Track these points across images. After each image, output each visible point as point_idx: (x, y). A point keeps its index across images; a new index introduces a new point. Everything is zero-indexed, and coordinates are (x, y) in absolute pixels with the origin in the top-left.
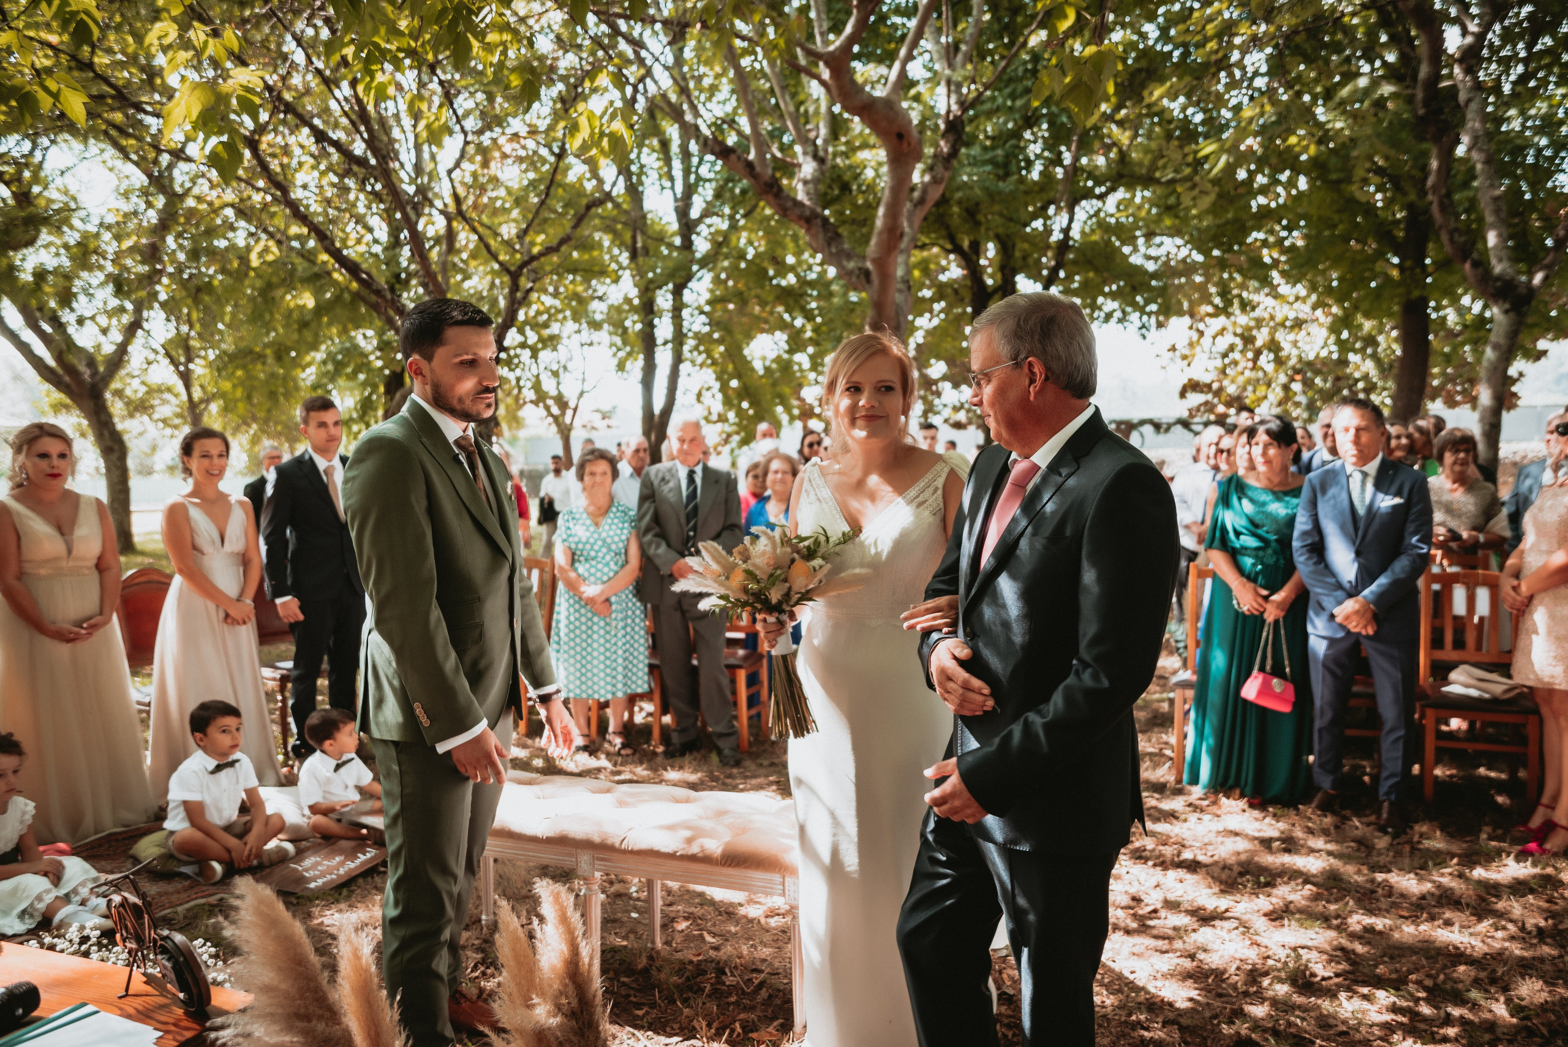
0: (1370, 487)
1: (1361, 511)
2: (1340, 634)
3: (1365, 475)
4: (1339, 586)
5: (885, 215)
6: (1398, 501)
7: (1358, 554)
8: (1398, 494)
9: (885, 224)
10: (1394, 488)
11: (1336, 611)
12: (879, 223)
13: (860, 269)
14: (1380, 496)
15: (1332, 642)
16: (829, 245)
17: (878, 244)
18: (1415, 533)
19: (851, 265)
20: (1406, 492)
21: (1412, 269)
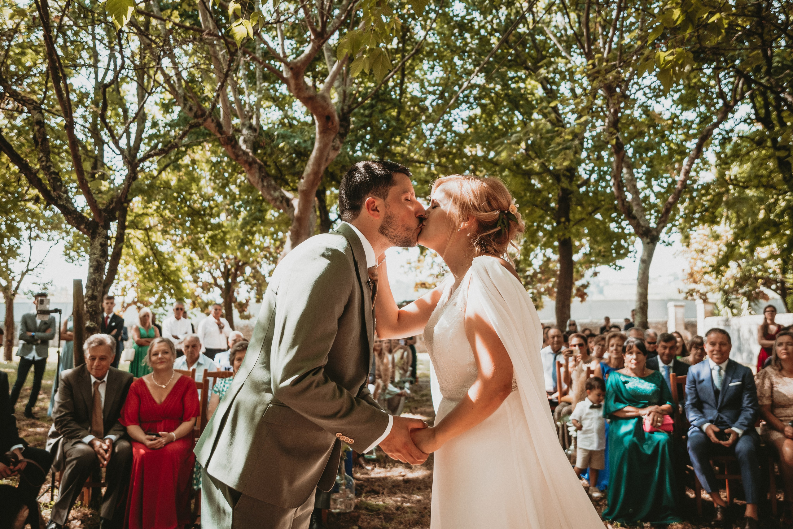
21: (564, 223)
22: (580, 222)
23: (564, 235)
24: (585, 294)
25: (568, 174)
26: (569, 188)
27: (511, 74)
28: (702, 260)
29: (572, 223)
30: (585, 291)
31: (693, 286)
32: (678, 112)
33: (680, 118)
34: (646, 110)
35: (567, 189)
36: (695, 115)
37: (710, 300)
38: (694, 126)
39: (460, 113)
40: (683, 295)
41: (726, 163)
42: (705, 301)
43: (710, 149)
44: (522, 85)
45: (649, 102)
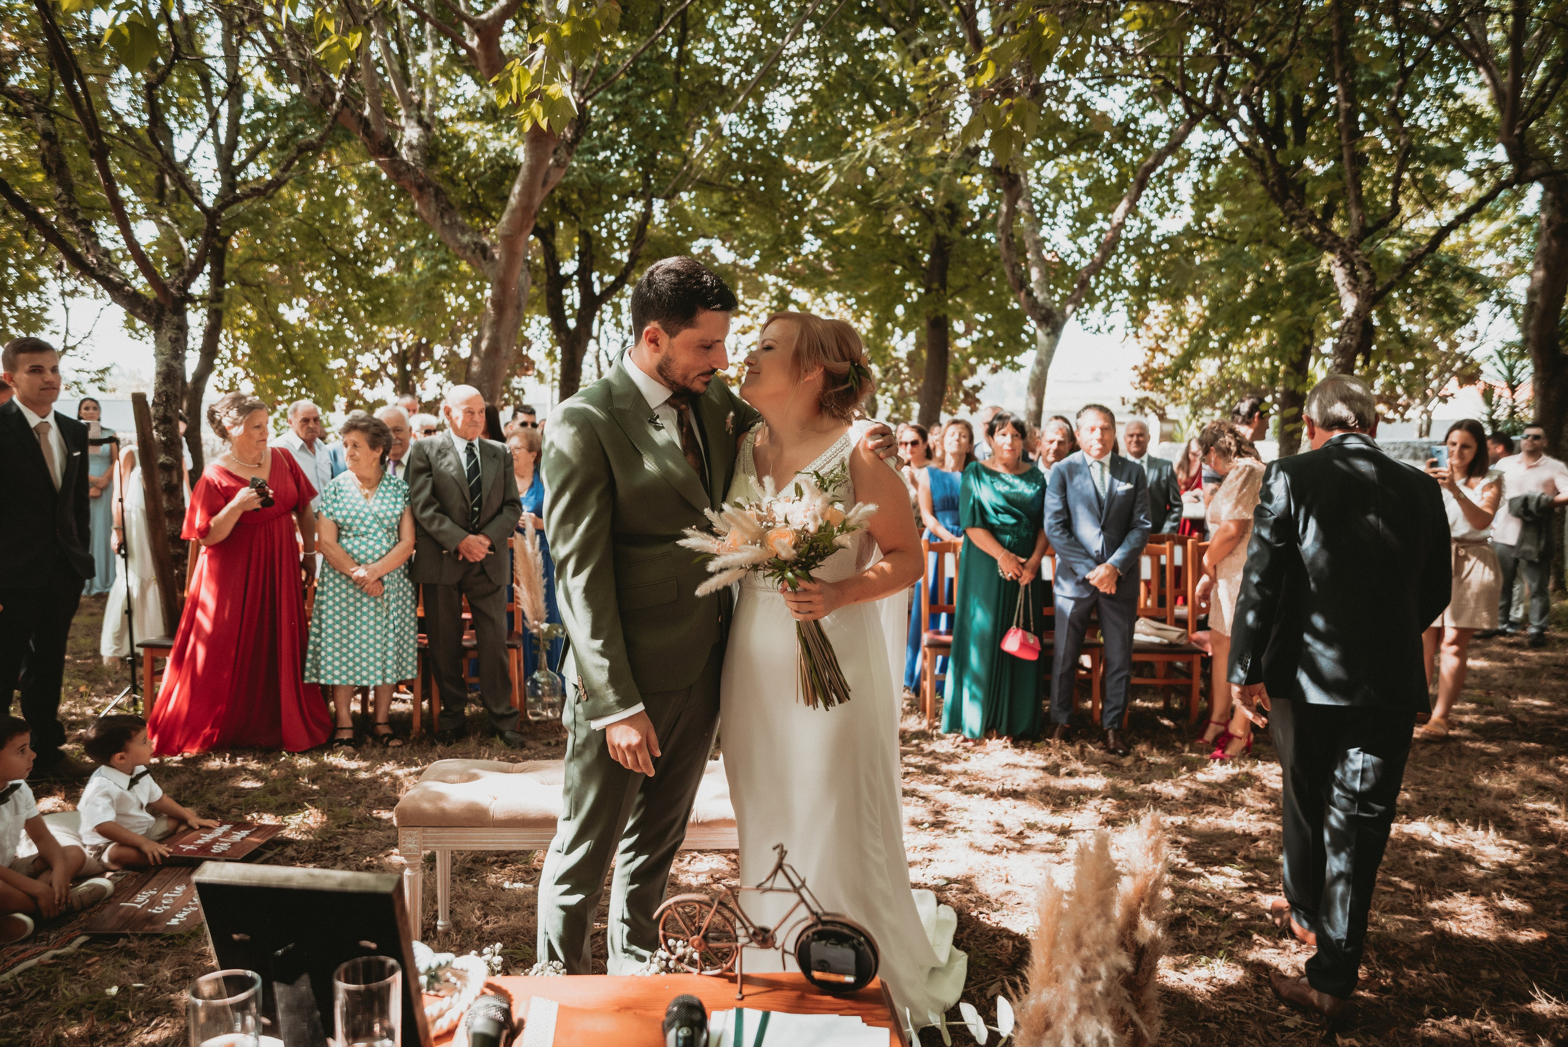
0: (1107, 476)
1: (1103, 495)
2: (1086, 595)
3: (1102, 464)
4: (1088, 555)
5: (521, 193)
6: (1129, 486)
7: (1103, 529)
8: (1128, 481)
9: (520, 202)
10: (1125, 476)
11: (1090, 575)
12: (513, 200)
13: (475, 244)
14: (1116, 481)
15: (1078, 601)
16: (442, 216)
17: (509, 221)
18: (1142, 511)
19: (466, 239)
20: (1134, 479)
21: (937, 291)
22: (962, 291)
23: (936, 310)
24: (978, 401)
25: (947, 211)
26: (948, 234)
27: (865, 34)
28: (1164, 351)
29: (949, 291)
30: (978, 395)
31: (1143, 394)
32: (1136, 111)
33: (1141, 121)
34: (1083, 106)
35: (945, 237)
36: (1165, 116)
37: (1169, 416)
38: (1161, 136)
39: (780, 100)
40: (1129, 407)
41: (1208, 201)
42: (1162, 417)
43: (1184, 175)
44: (880, 56)
45: (1088, 94)
